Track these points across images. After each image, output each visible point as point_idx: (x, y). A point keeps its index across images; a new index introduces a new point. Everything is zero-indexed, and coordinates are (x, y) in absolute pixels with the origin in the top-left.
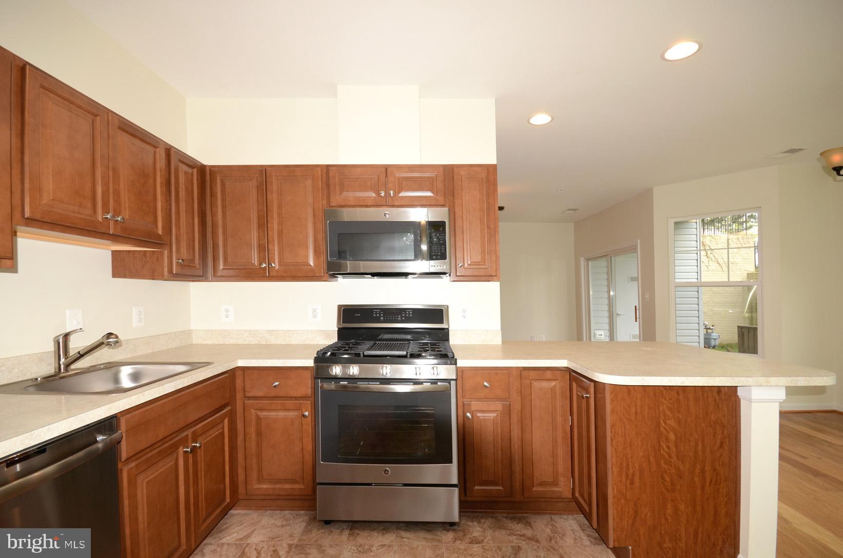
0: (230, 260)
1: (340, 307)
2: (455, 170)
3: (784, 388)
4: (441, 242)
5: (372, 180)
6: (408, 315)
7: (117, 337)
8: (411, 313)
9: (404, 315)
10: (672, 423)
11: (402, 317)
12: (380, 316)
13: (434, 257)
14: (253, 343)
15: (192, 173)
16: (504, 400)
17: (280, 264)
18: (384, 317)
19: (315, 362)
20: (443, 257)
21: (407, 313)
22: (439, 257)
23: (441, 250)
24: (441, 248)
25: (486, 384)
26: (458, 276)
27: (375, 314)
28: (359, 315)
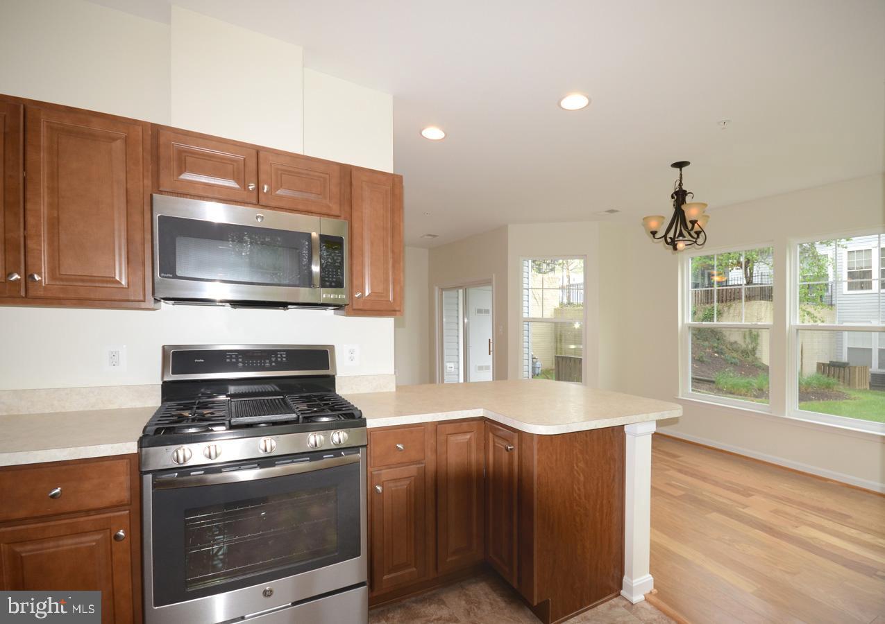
1: (164, 350)
2: (354, 173)
3: (655, 422)
4: (337, 264)
5: (235, 164)
6: (279, 359)
8: (284, 356)
9: (273, 359)
10: (581, 465)
11: (271, 362)
12: (237, 362)
13: (328, 283)
16: (418, 462)
17: (53, 277)
18: (242, 362)
19: (139, 446)
20: (339, 284)
21: (279, 356)
22: (333, 284)
23: (337, 274)
24: (337, 272)
25: (400, 446)
26: (354, 310)
27: (228, 358)
28: (202, 361)
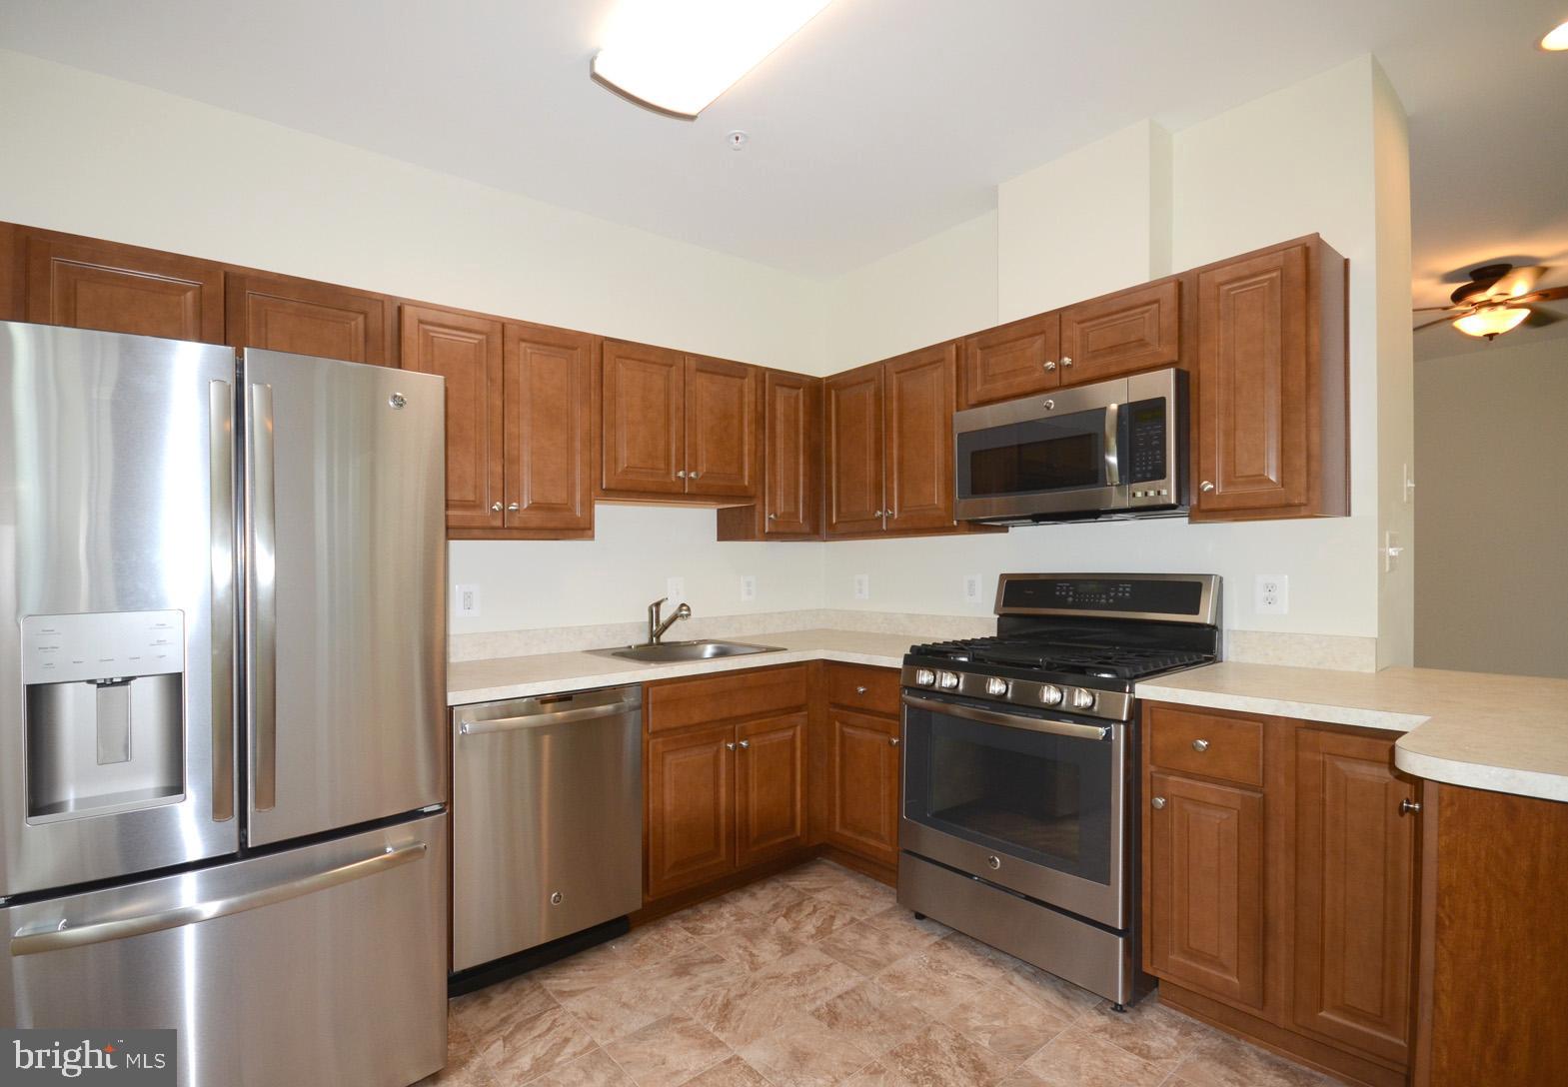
0: (843, 510)
1: (1003, 576)
2: (1202, 278)
7: (689, 609)
8: (1128, 589)
11: (1108, 596)
12: (1068, 596)
13: (1139, 475)
14: (888, 633)
15: (798, 395)
16: (1252, 788)
17: (900, 511)
19: (905, 663)
22: (1148, 475)
23: (1154, 459)
25: (1202, 743)
